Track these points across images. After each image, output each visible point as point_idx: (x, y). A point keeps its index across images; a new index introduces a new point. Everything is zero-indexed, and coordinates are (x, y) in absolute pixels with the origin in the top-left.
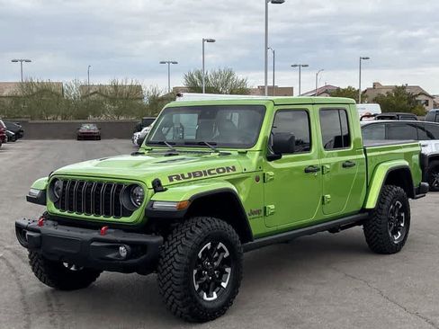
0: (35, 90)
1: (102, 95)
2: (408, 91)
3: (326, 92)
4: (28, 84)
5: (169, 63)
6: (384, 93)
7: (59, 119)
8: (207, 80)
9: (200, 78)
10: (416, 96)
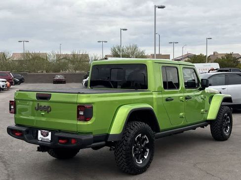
0: (31, 57)
1: (67, 59)
2: (233, 56)
3: (188, 57)
4: (27, 54)
5: (102, 42)
6: (220, 57)
7: (45, 72)
8: (123, 51)
9: (119, 50)
10: (238, 59)
